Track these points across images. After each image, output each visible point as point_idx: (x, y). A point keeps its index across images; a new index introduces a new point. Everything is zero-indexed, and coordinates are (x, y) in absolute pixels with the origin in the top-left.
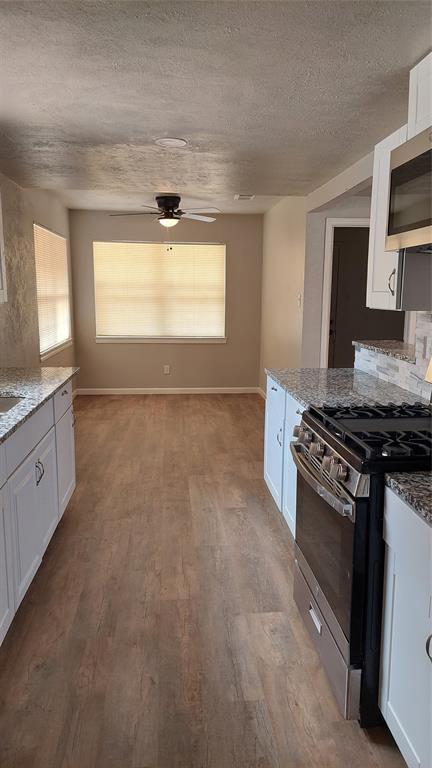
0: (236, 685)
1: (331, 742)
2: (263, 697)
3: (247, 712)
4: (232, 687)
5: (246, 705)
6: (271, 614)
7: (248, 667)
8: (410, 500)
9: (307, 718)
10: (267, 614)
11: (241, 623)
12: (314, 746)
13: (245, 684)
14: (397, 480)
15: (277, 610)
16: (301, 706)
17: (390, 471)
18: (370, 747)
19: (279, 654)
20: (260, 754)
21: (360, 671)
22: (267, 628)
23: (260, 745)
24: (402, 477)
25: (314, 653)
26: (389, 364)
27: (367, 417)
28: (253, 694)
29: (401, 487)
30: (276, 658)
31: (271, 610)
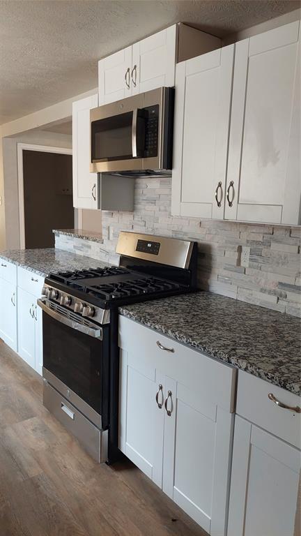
0: (20, 471)
1: (94, 480)
2: (42, 471)
3: (34, 484)
4: (18, 473)
5: (32, 480)
6: (29, 420)
7: (25, 457)
8: (139, 320)
9: (74, 472)
10: (26, 421)
11: (9, 432)
12: (84, 486)
13: (26, 468)
14: (127, 310)
15: (32, 417)
16: (68, 466)
17: (122, 305)
18: (116, 474)
19: (43, 442)
20: (52, 504)
21: (107, 431)
22: (29, 430)
23: (50, 499)
24: (129, 307)
25: (66, 434)
26: (83, 244)
27: (91, 277)
28: (34, 472)
29: (131, 313)
30: (42, 445)
31: (28, 418)
